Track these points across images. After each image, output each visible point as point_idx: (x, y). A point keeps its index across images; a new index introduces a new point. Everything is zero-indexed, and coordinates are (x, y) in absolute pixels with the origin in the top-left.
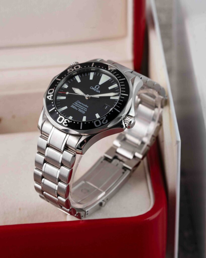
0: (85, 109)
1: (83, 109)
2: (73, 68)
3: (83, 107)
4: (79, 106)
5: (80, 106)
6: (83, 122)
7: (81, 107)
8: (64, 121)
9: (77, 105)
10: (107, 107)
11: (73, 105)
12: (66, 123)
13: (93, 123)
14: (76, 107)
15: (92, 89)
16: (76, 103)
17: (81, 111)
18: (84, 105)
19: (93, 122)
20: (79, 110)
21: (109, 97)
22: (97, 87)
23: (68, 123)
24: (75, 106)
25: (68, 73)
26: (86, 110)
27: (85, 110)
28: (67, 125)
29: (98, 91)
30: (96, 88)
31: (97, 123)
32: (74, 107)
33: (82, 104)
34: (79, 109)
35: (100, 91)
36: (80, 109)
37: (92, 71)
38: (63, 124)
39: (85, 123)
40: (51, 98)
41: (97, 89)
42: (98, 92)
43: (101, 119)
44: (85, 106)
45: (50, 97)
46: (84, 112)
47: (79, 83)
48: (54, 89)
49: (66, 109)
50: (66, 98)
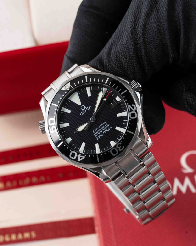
0: (107, 125)
1: (105, 128)
2: (51, 126)
3: (103, 127)
4: (101, 131)
5: (101, 129)
7: (103, 129)
8: (118, 149)
9: (98, 133)
10: (111, 103)
11: (97, 137)
12: (120, 147)
14: (100, 134)
15: (83, 113)
17: (107, 130)
19: (130, 119)
20: (106, 132)
22: (83, 108)
23: (122, 145)
24: (98, 135)
26: (108, 125)
27: (107, 126)
28: (123, 147)
29: (89, 107)
30: (83, 109)
31: (133, 115)
32: (99, 137)
33: (99, 127)
34: (104, 132)
36: (105, 130)
38: (120, 150)
41: (86, 108)
44: (102, 125)
45: (81, 158)
46: (111, 128)
47: (70, 125)
48: (72, 151)
49: (99, 145)
50: (84, 142)
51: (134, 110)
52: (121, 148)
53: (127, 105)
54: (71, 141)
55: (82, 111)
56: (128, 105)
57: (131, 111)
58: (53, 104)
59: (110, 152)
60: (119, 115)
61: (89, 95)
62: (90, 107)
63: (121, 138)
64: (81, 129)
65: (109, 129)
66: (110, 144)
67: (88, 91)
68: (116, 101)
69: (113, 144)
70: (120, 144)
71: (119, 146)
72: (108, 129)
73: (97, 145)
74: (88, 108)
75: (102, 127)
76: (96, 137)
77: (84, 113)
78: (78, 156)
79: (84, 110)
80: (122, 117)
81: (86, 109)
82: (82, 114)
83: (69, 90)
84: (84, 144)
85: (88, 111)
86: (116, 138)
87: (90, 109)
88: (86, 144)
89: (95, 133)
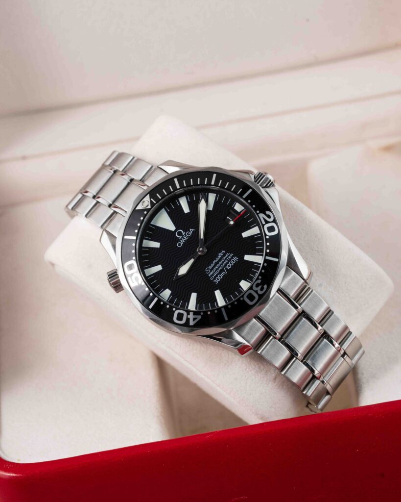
0: (228, 256)
1: (226, 261)
2: (130, 276)
3: (222, 261)
4: (219, 268)
5: (218, 265)
7: (222, 264)
8: (256, 292)
9: (216, 271)
10: (228, 218)
11: (215, 279)
12: (260, 287)
13: (269, 236)
14: (220, 273)
15: (182, 244)
16: (212, 273)
17: (230, 265)
18: (218, 259)
20: (228, 268)
21: (208, 212)
22: (180, 234)
23: (262, 284)
24: (217, 276)
26: (229, 255)
27: (230, 257)
28: (265, 287)
29: (190, 231)
30: (181, 237)
31: (271, 229)
32: (219, 278)
33: (215, 261)
34: (226, 269)
35: (190, 229)
36: (226, 265)
38: (260, 293)
39: (268, 251)
40: (195, 316)
41: (185, 234)
42: (193, 232)
43: (264, 223)
44: (220, 256)
45: (194, 319)
46: (235, 259)
47: (162, 267)
48: (176, 310)
49: (221, 292)
50: (194, 292)
51: (272, 219)
52: (262, 289)
53: (257, 214)
54: (171, 295)
55: (179, 240)
56: (259, 215)
57: (267, 222)
58: (126, 237)
59: (243, 300)
60: (245, 235)
61: (186, 210)
62: (192, 230)
63: (257, 272)
64: (183, 270)
65: (233, 261)
66: (240, 287)
67: (184, 203)
68: (235, 211)
69: (244, 285)
70: (259, 281)
71: (257, 285)
72: (232, 262)
73: (218, 293)
74: (188, 233)
75: (220, 260)
76: (213, 280)
77: (185, 243)
78: (189, 316)
79: (183, 237)
80: (252, 238)
81: (186, 236)
82: (180, 245)
83: (149, 207)
84: (194, 296)
85: (190, 238)
86: (248, 275)
88: (197, 295)
89: (210, 273)
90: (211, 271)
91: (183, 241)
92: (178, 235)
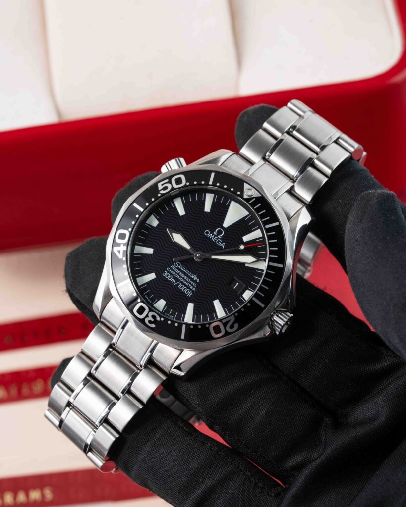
0: (193, 285)
1: (187, 284)
3: (188, 279)
4: (180, 276)
5: (183, 276)
6: (188, 325)
7: (184, 279)
9: (176, 273)
10: (238, 284)
11: (168, 272)
12: (153, 320)
13: (209, 328)
14: (174, 278)
15: (208, 235)
16: (174, 269)
17: (183, 288)
18: (190, 275)
19: (207, 326)
20: (180, 286)
22: (219, 233)
23: (155, 322)
24: (171, 274)
25: (159, 195)
26: (194, 287)
27: (191, 287)
29: (222, 243)
30: (216, 234)
31: (217, 330)
32: (169, 277)
33: (187, 271)
34: (179, 284)
35: (224, 244)
36: (183, 283)
37: (211, 191)
38: (147, 321)
39: (192, 327)
40: (122, 252)
41: (219, 238)
42: (221, 247)
43: (223, 321)
44: (193, 277)
45: (119, 251)
46: (190, 293)
47: (183, 216)
48: (129, 231)
49: (153, 280)
50: (154, 251)
51: (229, 330)
53: (234, 314)
54: (152, 227)
55: (212, 232)
56: (233, 316)
57: (225, 325)
58: (213, 174)
59: (138, 303)
60: (217, 303)
61: (247, 238)
62: (223, 245)
64: (178, 238)
65: (188, 291)
66: (159, 300)
67: (255, 235)
69: (161, 304)
70: (158, 318)
71: (154, 317)
72: (186, 290)
73: (152, 276)
74: (220, 241)
75: (189, 277)
77: (209, 238)
79: (215, 236)
80: (213, 310)
81: (217, 239)
82: (207, 233)
83: (245, 197)
84: (149, 251)
85: (214, 243)
86: (171, 308)
87: (218, 246)
88: (151, 255)
89: (174, 266)
90: (177, 268)
91: (211, 236)
92: (218, 231)
